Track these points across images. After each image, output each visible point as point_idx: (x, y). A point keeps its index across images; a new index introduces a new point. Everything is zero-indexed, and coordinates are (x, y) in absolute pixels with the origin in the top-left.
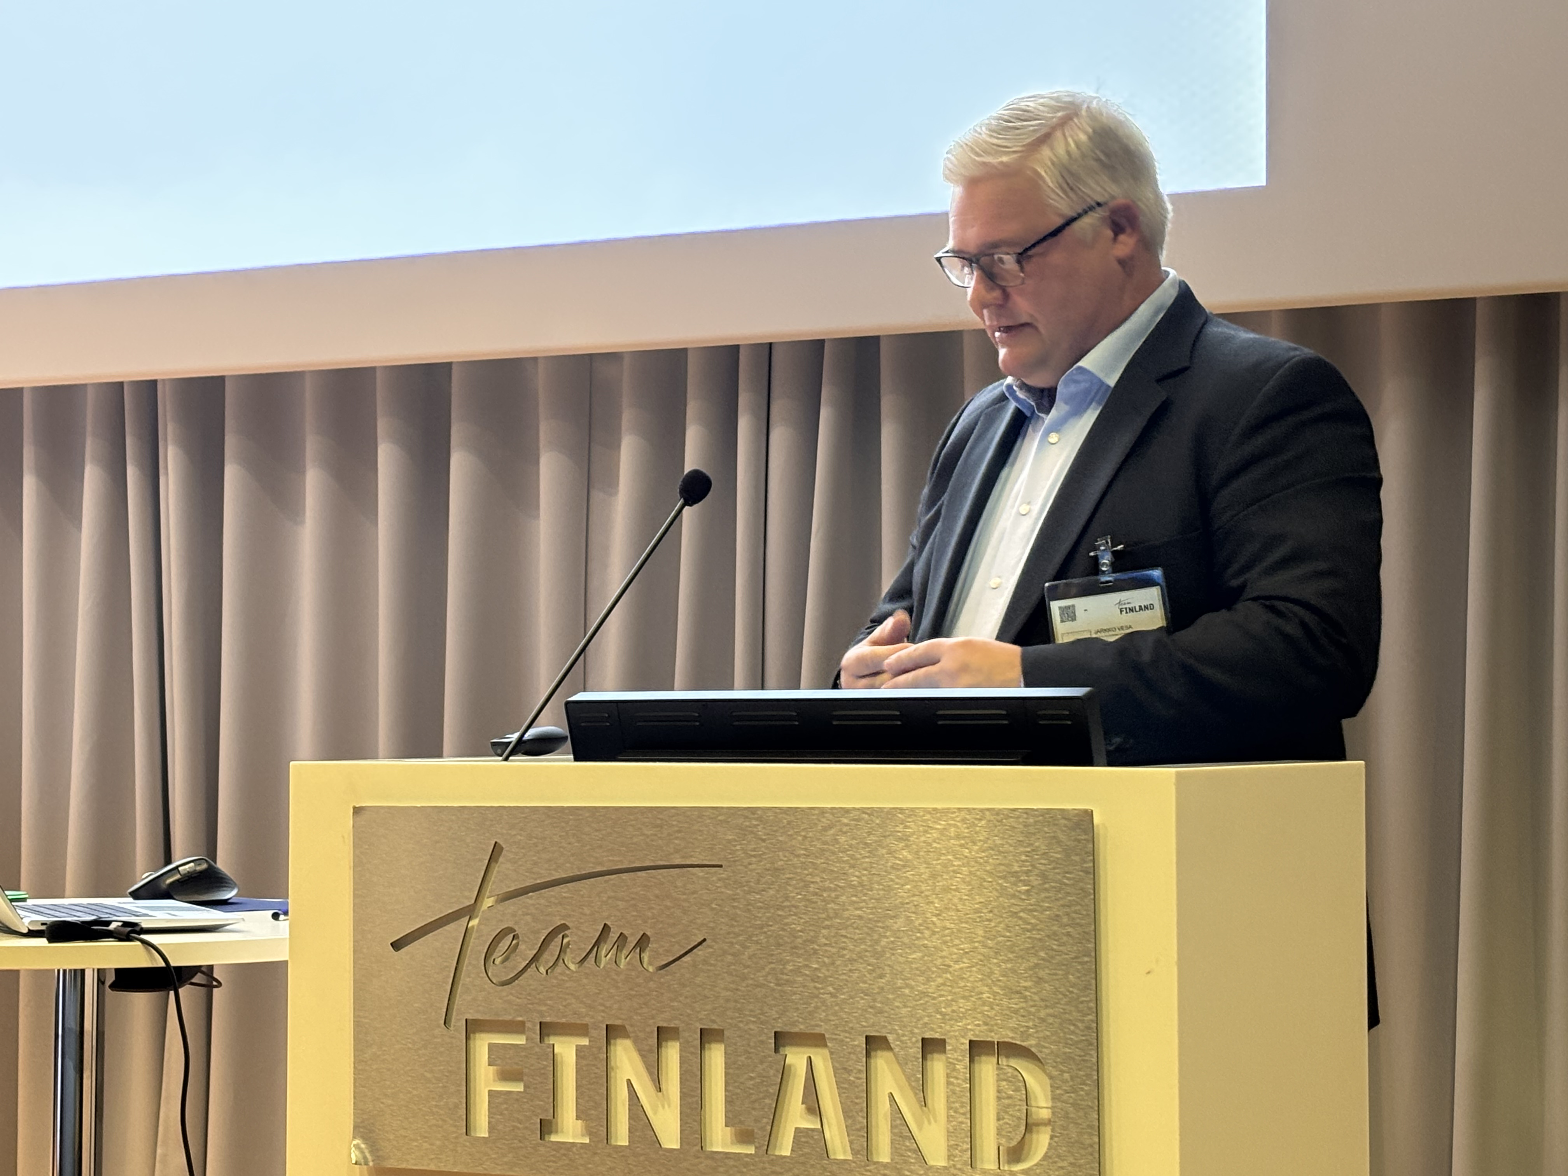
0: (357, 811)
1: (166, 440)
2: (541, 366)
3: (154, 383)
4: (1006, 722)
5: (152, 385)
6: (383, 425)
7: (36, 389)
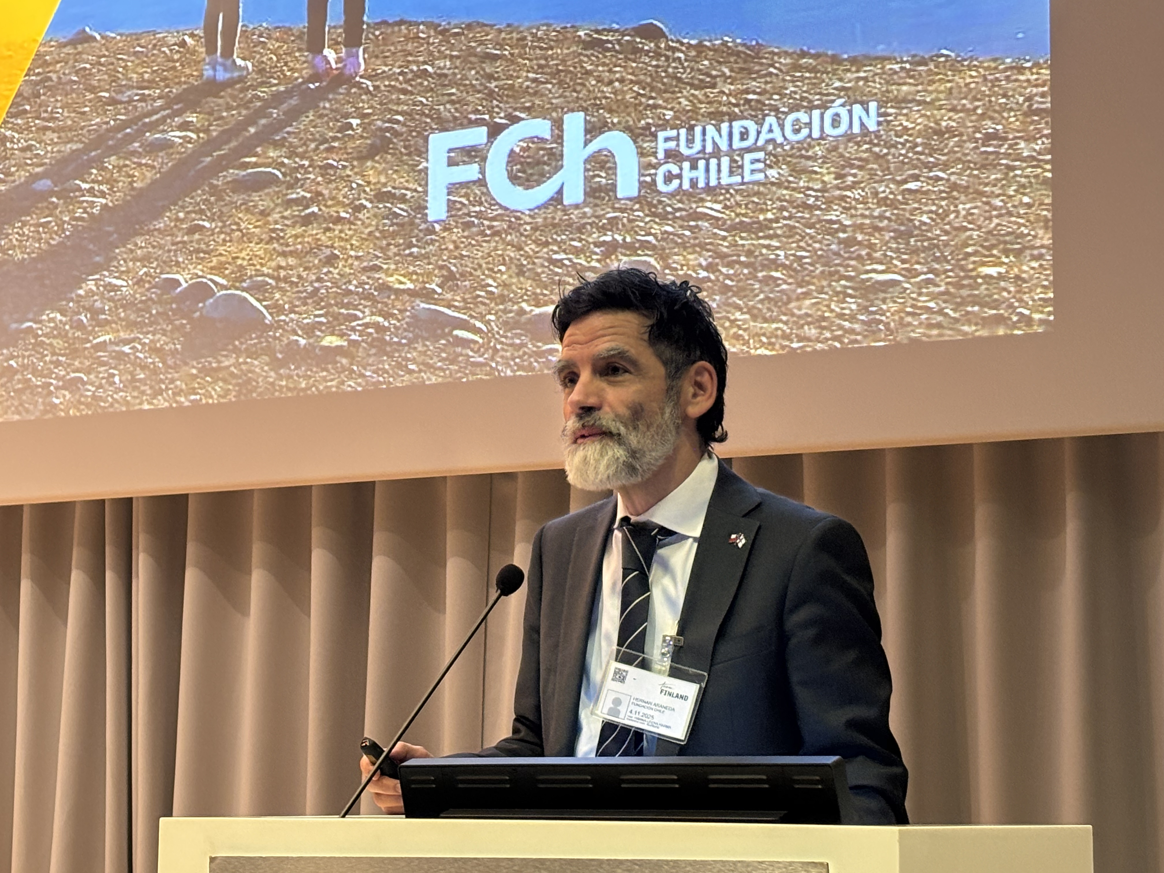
0: (212, 860)
1: (138, 548)
2: (449, 483)
3: (130, 500)
4: (767, 786)
5: (129, 501)
6: (316, 533)
7: (33, 506)
